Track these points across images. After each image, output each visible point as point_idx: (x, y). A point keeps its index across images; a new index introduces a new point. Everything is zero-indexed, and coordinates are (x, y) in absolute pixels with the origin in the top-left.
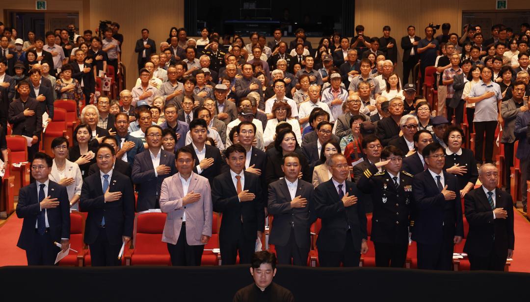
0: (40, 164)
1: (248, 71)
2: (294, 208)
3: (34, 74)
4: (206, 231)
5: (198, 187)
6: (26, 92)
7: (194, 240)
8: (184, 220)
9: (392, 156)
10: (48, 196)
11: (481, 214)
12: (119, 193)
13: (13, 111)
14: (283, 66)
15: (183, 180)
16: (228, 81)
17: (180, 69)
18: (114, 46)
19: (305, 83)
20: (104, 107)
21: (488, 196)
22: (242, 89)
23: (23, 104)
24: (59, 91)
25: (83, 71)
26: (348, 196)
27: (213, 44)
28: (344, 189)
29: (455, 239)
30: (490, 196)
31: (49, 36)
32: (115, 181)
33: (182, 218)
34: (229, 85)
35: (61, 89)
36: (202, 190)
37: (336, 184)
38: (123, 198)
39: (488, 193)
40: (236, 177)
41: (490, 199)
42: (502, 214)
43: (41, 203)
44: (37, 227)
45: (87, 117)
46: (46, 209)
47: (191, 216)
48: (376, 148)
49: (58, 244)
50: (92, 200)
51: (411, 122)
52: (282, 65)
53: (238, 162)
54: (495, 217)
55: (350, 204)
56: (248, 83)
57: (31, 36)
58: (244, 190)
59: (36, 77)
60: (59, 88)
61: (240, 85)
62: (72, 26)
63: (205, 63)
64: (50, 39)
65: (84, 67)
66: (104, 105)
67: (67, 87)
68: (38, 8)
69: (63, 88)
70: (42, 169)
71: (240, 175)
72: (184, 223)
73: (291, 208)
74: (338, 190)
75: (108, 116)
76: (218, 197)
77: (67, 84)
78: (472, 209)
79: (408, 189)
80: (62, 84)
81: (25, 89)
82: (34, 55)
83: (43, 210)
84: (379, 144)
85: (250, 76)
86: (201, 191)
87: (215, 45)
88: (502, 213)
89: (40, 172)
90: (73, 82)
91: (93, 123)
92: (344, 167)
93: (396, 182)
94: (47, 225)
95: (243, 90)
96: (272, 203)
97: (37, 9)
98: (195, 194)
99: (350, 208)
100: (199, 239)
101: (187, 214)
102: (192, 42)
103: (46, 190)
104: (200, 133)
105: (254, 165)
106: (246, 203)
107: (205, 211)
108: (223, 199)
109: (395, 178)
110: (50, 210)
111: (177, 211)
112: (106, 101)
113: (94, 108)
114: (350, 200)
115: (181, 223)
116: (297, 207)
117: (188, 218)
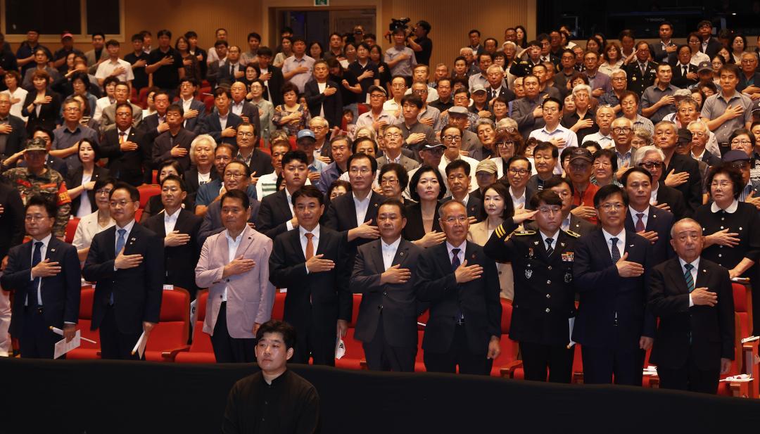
0: (37, 212)
1: (531, 86)
2: (387, 283)
3: (219, 96)
4: (261, 317)
5: (252, 250)
6: (174, 121)
7: (242, 330)
8: (225, 299)
9: (543, 204)
10: (46, 259)
11: (671, 298)
12: (138, 257)
13: (159, 149)
14: (620, 81)
15: (231, 239)
16: (502, 103)
17: (445, 87)
18: (406, 56)
19: (629, 106)
20: (244, 140)
21: (685, 270)
22: (521, 116)
23: (171, 139)
24: (278, 122)
25: (323, 93)
26: (466, 266)
27: (531, 49)
28: (462, 257)
29: (641, 342)
30: (689, 271)
31: (296, 43)
32: (134, 239)
33: (221, 297)
34: (504, 109)
35: (280, 119)
36: (258, 254)
37: (450, 248)
38: (144, 264)
39: (685, 266)
40: (306, 235)
41: (687, 275)
42: (705, 297)
43: (33, 269)
44: (26, 304)
45: (197, 152)
46: (40, 279)
47: (235, 292)
49: (55, 329)
50: (99, 265)
51: (652, 157)
52: (618, 78)
53: (307, 211)
54: (691, 304)
55: (469, 279)
56: (533, 106)
57: (286, 44)
58: (317, 255)
59: (221, 101)
60: (277, 118)
61: (519, 110)
62: (360, 28)
63: (494, 76)
64: (297, 47)
65: (326, 87)
66: (244, 137)
67: (291, 116)
68: (317, 4)
69: (283, 118)
70: (39, 220)
71: (313, 232)
72: (224, 304)
73: (381, 284)
74: (451, 256)
75: (251, 154)
76: (277, 265)
77: (290, 113)
78: (658, 291)
79: (568, 257)
80: (283, 113)
81: (172, 117)
82: (254, 70)
83: (37, 279)
84: (565, 190)
85: (533, 94)
86: (254, 256)
87: (535, 50)
88: (705, 295)
89: (38, 224)
90: (299, 110)
91: (205, 163)
92: (457, 220)
93: (550, 246)
94: (40, 302)
95: (522, 118)
96: (357, 275)
97: (315, 5)
98: (244, 260)
99: (467, 285)
100: (250, 328)
101: (231, 290)
102: (508, 47)
103: (44, 250)
104: (297, 171)
105: (371, 220)
106: (317, 275)
107: (262, 286)
108: (283, 268)
109: (550, 241)
110: (47, 279)
111: (217, 285)
112: (248, 131)
113: (208, 140)
114: (467, 273)
115: (220, 304)
116: (392, 281)
117: (231, 296)
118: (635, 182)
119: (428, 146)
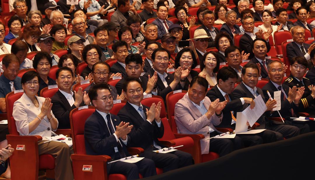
48: (236, 58)
118: (258, 46)
119: (42, 39)
